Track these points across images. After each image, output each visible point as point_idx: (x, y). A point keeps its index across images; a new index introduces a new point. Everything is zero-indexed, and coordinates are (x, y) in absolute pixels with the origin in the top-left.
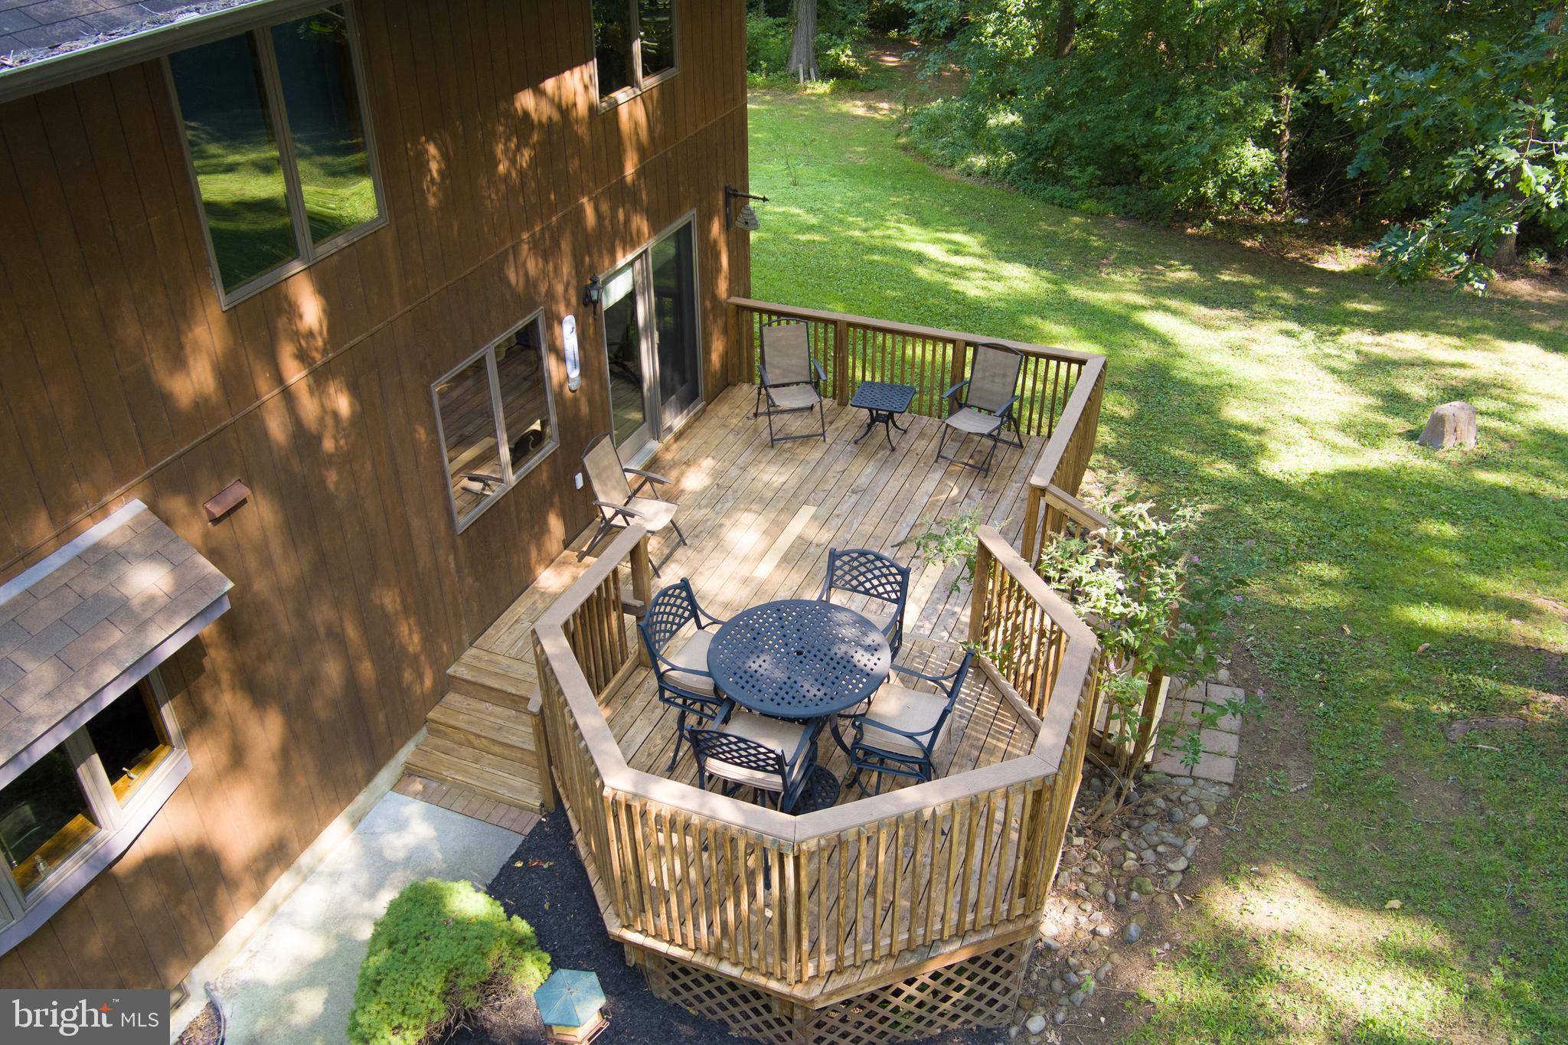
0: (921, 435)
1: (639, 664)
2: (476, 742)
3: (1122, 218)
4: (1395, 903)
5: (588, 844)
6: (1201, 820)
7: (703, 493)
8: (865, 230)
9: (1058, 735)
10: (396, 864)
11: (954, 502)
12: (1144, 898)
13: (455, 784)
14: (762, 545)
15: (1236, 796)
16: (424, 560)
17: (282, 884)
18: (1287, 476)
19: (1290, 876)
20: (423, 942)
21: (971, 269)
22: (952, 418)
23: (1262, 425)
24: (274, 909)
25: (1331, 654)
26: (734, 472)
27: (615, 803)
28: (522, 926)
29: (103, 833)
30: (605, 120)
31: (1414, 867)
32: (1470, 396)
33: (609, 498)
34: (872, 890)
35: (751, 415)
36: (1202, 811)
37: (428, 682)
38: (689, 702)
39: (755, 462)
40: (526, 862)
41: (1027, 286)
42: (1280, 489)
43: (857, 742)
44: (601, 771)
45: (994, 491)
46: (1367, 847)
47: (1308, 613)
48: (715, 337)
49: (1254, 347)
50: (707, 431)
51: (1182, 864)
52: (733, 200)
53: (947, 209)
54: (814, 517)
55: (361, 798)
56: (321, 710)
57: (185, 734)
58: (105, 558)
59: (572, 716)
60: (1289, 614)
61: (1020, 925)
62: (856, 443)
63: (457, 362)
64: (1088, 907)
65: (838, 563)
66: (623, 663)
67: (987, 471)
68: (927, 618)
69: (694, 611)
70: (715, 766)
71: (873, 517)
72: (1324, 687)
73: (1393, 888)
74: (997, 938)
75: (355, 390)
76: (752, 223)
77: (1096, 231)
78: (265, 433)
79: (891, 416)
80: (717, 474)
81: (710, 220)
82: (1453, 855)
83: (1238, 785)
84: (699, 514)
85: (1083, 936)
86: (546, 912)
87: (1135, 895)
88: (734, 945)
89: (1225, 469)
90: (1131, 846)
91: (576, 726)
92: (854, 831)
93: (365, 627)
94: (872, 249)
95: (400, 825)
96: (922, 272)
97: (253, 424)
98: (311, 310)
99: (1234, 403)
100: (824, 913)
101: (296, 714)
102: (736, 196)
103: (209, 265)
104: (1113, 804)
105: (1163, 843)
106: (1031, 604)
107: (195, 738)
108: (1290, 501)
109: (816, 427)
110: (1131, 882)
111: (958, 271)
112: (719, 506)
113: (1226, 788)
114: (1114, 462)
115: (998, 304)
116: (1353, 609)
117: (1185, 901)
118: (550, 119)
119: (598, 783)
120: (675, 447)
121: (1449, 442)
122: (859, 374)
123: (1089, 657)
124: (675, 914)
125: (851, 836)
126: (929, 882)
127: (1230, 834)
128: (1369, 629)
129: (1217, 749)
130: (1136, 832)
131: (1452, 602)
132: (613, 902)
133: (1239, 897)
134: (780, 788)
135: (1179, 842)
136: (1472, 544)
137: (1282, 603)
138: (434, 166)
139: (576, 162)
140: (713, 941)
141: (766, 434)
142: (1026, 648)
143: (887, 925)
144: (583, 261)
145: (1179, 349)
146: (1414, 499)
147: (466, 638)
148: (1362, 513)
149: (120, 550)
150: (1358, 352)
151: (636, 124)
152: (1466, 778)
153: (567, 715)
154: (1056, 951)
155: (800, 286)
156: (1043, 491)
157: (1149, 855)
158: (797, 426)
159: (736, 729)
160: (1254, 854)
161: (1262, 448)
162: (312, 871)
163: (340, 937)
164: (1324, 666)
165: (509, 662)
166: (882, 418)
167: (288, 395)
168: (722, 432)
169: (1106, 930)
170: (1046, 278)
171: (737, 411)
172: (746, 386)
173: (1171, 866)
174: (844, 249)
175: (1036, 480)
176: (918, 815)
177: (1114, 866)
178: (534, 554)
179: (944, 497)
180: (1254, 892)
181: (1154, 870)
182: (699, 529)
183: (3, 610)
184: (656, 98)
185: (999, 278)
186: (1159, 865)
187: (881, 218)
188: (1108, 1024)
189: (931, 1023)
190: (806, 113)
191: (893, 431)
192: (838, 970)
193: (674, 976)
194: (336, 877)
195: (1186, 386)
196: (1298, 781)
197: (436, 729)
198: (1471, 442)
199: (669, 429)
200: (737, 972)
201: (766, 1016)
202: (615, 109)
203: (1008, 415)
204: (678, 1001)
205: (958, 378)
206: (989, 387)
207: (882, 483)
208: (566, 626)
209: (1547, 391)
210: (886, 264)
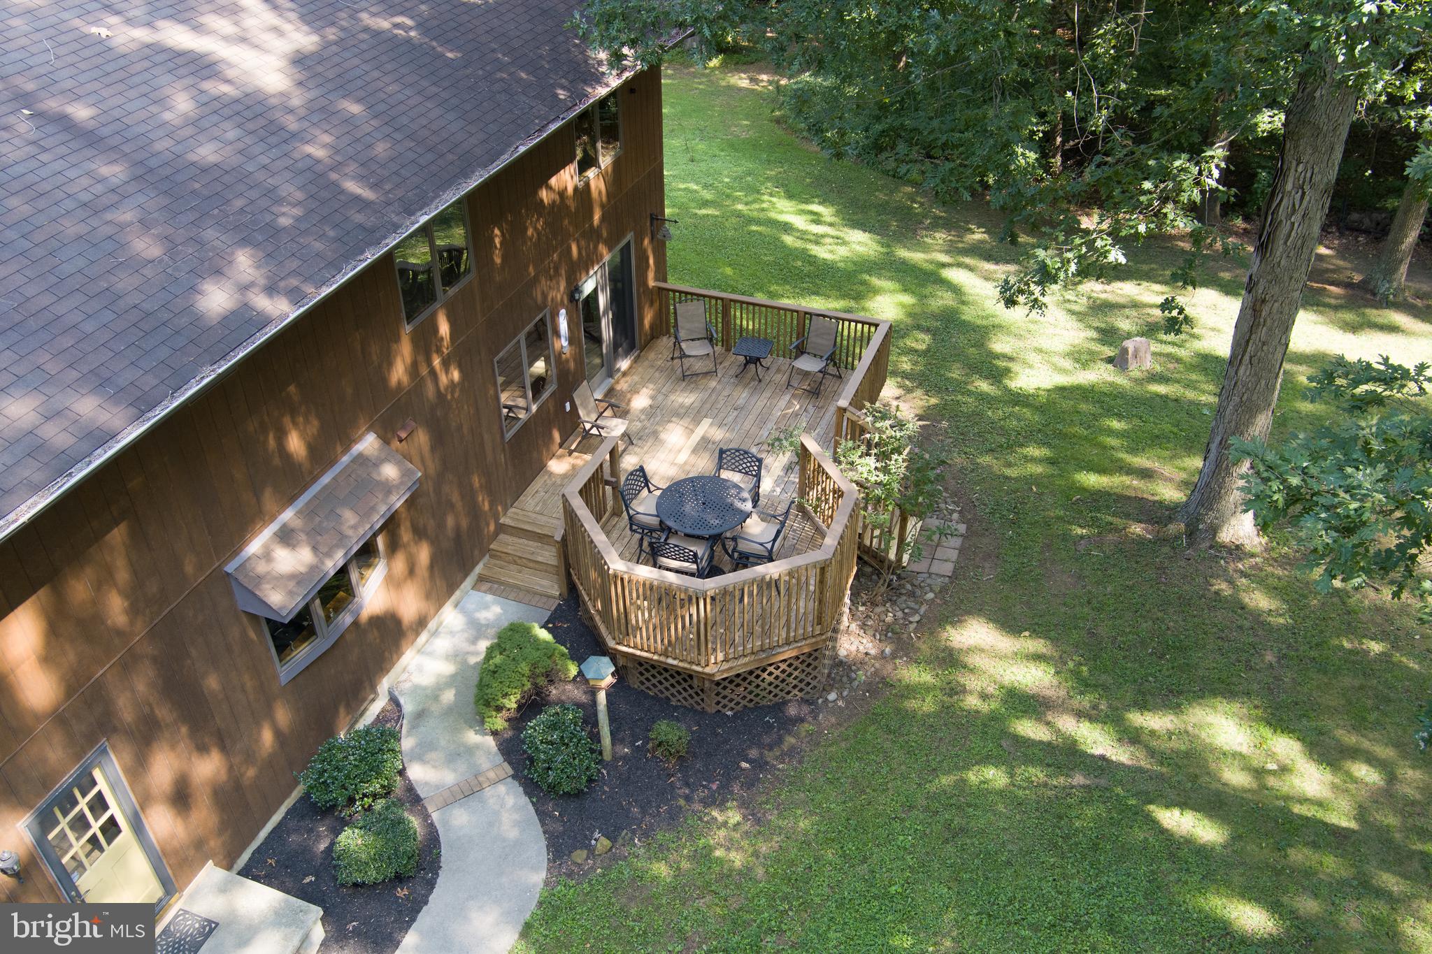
0: (778, 371)
1: (614, 513)
2: (519, 561)
4: (1027, 633)
5: (595, 605)
6: (930, 596)
7: (644, 410)
8: (746, 204)
9: (835, 538)
10: (487, 625)
11: (797, 415)
12: (895, 636)
13: (509, 584)
14: (682, 441)
15: (951, 583)
16: (490, 457)
17: (424, 636)
19: (974, 622)
21: (823, 236)
22: (797, 360)
23: (1010, 354)
24: (419, 650)
25: (1022, 503)
26: (661, 397)
27: (615, 576)
29: (356, 599)
30: (583, 193)
31: (1041, 616)
33: (587, 417)
34: (742, 615)
35: (669, 359)
36: (932, 590)
37: (492, 527)
38: (646, 531)
39: (672, 391)
40: (554, 624)
42: (1019, 399)
43: (734, 550)
44: (607, 561)
45: (822, 407)
46: (1018, 607)
47: (1014, 479)
48: (646, 310)
50: (641, 370)
51: (917, 618)
52: (655, 222)
53: (808, 180)
54: (712, 425)
56: (445, 542)
57: (389, 552)
58: (363, 462)
59: (589, 536)
60: (1001, 480)
61: (819, 639)
62: (736, 376)
63: (506, 345)
64: (865, 641)
65: (724, 455)
66: (605, 513)
67: (818, 394)
68: (778, 486)
69: (647, 482)
70: (663, 560)
71: (748, 424)
72: (1013, 522)
73: (1027, 626)
74: (807, 646)
75: (461, 368)
76: (667, 236)
77: (919, 199)
78: (426, 396)
79: (758, 359)
80: (652, 398)
81: (642, 239)
82: (1063, 609)
83: (954, 577)
84: (640, 424)
85: (861, 655)
87: (890, 634)
88: (674, 649)
89: (984, 386)
90: (890, 610)
91: (592, 542)
92: (732, 585)
93: (463, 497)
94: (751, 221)
95: (483, 607)
96: (788, 240)
98: (444, 328)
99: (1000, 338)
101: (435, 543)
102: (657, 219)
103: (401, 312)
104: (882, 589)
105: (908, 607)
106: (828, 477)
109: (711, 366)
110: (888, 629)
111: (814, 238)
112: (652, 420)
113: (947, 578)
114: (909, 383)
116: (1041, 476)
117: (917, 637)
118: (555, 202)
119: (606, 567)
120: (623, 380)
121: (1132, 365)
123: (853, 503)
124: (644, 635)
125: (731, 588)
127: (945, 603)
128: (1047, 487)
129: (945, 558)
130: (894, 602)
131: (1102, 471)
132: (611, 630)
133: (946, 634)
134: (696, 569)
135: (917, 607)
136: (1126, 434)
137: (999, 473)
138: (497, 241)
139: (567, 221)
140: (663, 648)
141: (679, 372)
142: (827, 501)
143: (750, 636)
144: (571, 277)
146: (1098, 405)
147: (509, 502)
148: (1061, 415)
149: (374, 457)
150: (1089, 298)
151: (600, 190)
152: (1081, 570)
153: (585, 537)
154: (846, 662)
155: (698, 254)
156: (845, 410)
157: (900, 614)
158: (699, 366)
159: (672, 541)
160: (957, 612)
161: (1008, 370)
162: (436, 631)
163: (457, 664)
164: (1016, 510)
165: (534, 515)
166: (752, 361)
167: (434, 374)
168: (651, 371)
169: (873, 652)
170: (878, 242)
171: (661, 356)
172: (665, 339)
173: (911, 619)
174: (730, 221)
175: (843, 403)
176: (763, 578)
177: (880, 621)
178: (546, 453)
179: (791, 411)
180: (954, 631)
181: (902, 622)
182: (641, 434)
183: (325, 487)
184: (610, 170)
185: (845, 243)
186: (904, 619)
187: (758, 192)
188: (870, 697)
189: (776, 696)
190: (701, 87)
191: (760, 369)
192: (726, 660)
193: (641, 674)
194: (452, 633)
195: (967, 327)
196: (988, 574)
197: (495, 555)
198: (1149, 364)
199: (619, 370)
200: (675, 662)
201: (691, 691)
202: (587, 185)
203: (831, 358)
204: (643, 688)
205: (801, 334)
206: (819, 341)
207: (753, 403)
208: (581, 492)
209: (1212, 325)
210: (760, 234)
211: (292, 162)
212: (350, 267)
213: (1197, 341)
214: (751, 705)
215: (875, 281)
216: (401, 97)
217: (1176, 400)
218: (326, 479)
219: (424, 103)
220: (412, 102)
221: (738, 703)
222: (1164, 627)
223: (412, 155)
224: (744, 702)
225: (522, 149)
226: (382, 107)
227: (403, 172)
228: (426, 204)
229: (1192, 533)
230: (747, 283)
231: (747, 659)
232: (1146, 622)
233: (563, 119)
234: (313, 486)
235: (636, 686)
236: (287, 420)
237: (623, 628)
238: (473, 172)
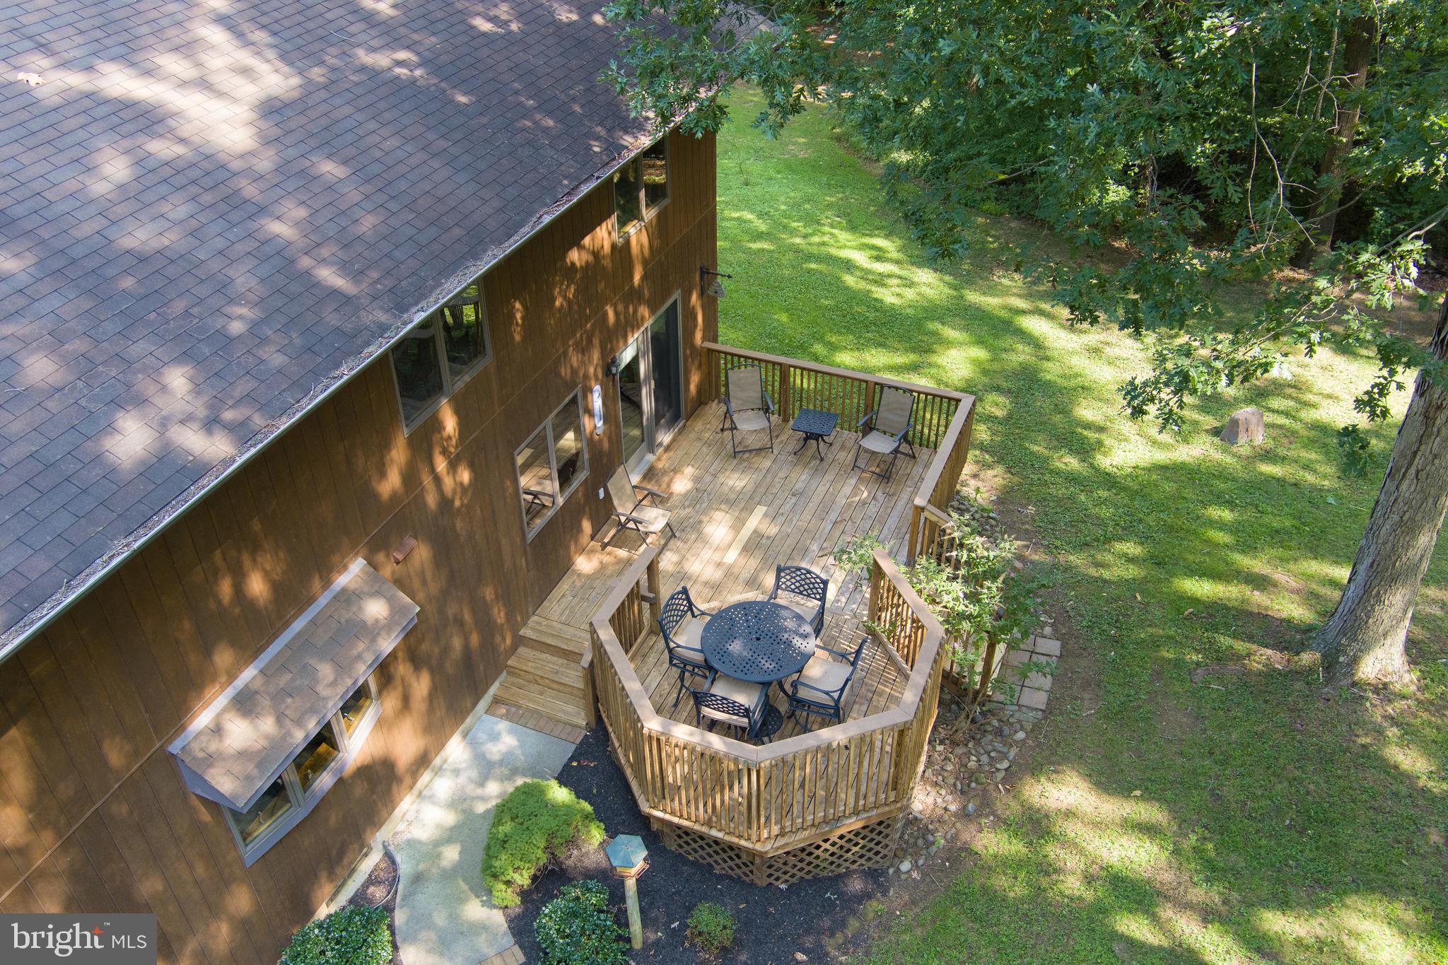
0: (843, 447)
1: (651, 632)
2: (540, 681)
3: (1016, 219)
4: (1138, 793)
5: (627, 756)
6: (1021, 735)
7: (686, 495)
8: (805, 237)
9: (916, 695)
10: (495, 763)
11: (864, 504)
12: (980, 787)
13: (528, 709)
14: (730, 537)
15: (1046, 718)
16: (508, 564)
17: (426, 777)
18: (1115, 470)
19: (1074, 774)
20: (534, 818)
21: (889, 276)
22: (865, 440)
23: (1102, 424)
24: (420, 793)
25: (1124, 616)
26: (708, 478)
27: (650, 737)
28: (587, 807)
29: (341, 755)
30: (622, 250)
31: (1154, 769)
32: (1268, 395)
33: (623, 508)
34: (802, 785)
35: (718, 430)
36: (1022, 728)
37: (508, 641)
38: (687, 666)
39: (722, 469)
40: (579, 762)
41: (932, 292)
42: (1109, 480)
43: (795, 694)
44: (641, 718)
45: (893, 495)
46: (1126, 755)
47: (1114, 583)
48: (693, 371)
49: (1107, 350)
50: (686, 444)
51: (1005, 764)
52: (706, 277)
53: (872, 208)
54: (766, 515)
55: (468, 721)
56: (450, 669)
57: (380, 692)
58: (348, 598)
59: (620, 682)
60: (1099, 583)
61: (893, 807)
62: (795, 454)
63: (529, 435)
64: (943, 792)
65: (782, 574)
66: (640, 632)
67: (888, 479)
68: (843, 594)
69: (690, 606)
70: (707, 711)
71: (807, 516)
72: (1115, 640)
73: (1138, 783)
74: (878, 815)
75: (472, 467)
76: (719, 292)
77: (993, 232)
78: (425, 504)
79: (822, 436)
80: (697, 480)
81: (690, 295)
82: (1180, 761)
83: (1048, 711)
84: (683, 513)
85: (939, 812)
86: (594, 795)
87: (973, 785)
88: (719, 819)
89: (1071, 463)
90: (973, 752)
91: (623, 688)
92: (791, 755)
93: (474, 612)
94: (810, 257)
95: (495, 737)
96: (850, 280)
97: (419, 501)
98: (450, 424)
99: (1084, 403)
100: (773, 801)
101: (437, 672)
102: (708, 273)
103: (399, 413)
104: (963, 724)
105: (994, 750)
106: (905, 602)
107: (385, 693)
108: (1114, 491)
109: (766, 441)
110: (971, 777)
111: (878, 278)
112: (698, 506)
113: (1040, 713)
114: (987, 457)
115: (908, 311)
116: (1145, 580)
117: (1006, 789)
118: (587, 262)
119: (639, 725)
120: (665, 456)
121: (1242, 439)
122: (798, 381)
123: (938, 643)
124: (684, 801)
125: (790, 758)
126: (836, 784)
127: (1039, 745)
128: (1154, 596)
129: (1037, 686)
130: (978, 742)
131: (1215, 576)
132: (645, 792)
133: (1041, 787)
134: (747, 725)
135: (1005, 750)
136: (1241, 528)
137: (1096, 575)
138: (519, 316)
139: (603, 284)
140: (706, 817)
141: (730, 446)
142: (903, 627)
143: (811, 807)
144: (606, 347)
145: (1048, 353)
146: (1206, 490)
147: (531, 610)
148: (1165, 501)
149: (357, 592)
151: (642, 246)
152: (1199, 708)
153: (617, 682)
154: (921, 820)
156: (923, 509)
157: (985, 758)
158: (753, 442)
159: (720, 690)
160: (1053, 758)
161: (1100, 443)
162: (440, 768)
163: (464, 811)
164: (1118, 625)
165: (560, 626)
166: (814, 437)
167: (437, 480)
168: (699, 444)
169: (953, 808)
170: (948, 284)
171: (708, 426)
172: (714, 405)
173: (998, 766)
174: (787, 257)
175: (920, 501)
176: (829, 746)
177: (962, 765)
178: (573, 548)
179: (857, 499)
180: (1050, 784)
181: (987, 768)
182: (684, 525)
183: (300, 634)
184: (654, 222)
185: (911, 284)
186: (990, 765)
187: (818, 222)
188: (951, 867)
189: (839, 866)
190: (755, 99)
191: (821, 444)
192: (782, 834)
193: (679, 837)
194: (456, 772)
195: (1048, 388)
196: (1088, 709)
197: (513, 672)
198: (1259, 438)
199: (660, 444)
200: (720, 835)
201: (737, 861)
202: (628, 242)
203: (905, 438)
204: (681, 851)
205: (869, 408)
206: (891, 416)
207: (814, 487)
208: (612, 621)
209: (1328, 391)
210: (821, 272)
211: (258, 244)
212: (320, 387)
213: (1314, 410)
214: (809, 877)
215: (950, 333)
216: (400, 154)
217: (1295, 485)
218: (298, 625)
219: (430, 162)
220: (413, 161)
221: (793, 876)
222: (1302, 791)
223: (409, 231)
224: (799, 874)
225: (547, 219)
226: (376, 168)
227: (397, 254)
228: (423, 297)
229: (1330, 663)
230: (805, 332)
231: (806, 833)
232: (1280, 782)
233: (598, 178)
234: (286, 632)
235: (673, 849)
236: (246, 560)
237: (659, 792)
238: (485, 251)
